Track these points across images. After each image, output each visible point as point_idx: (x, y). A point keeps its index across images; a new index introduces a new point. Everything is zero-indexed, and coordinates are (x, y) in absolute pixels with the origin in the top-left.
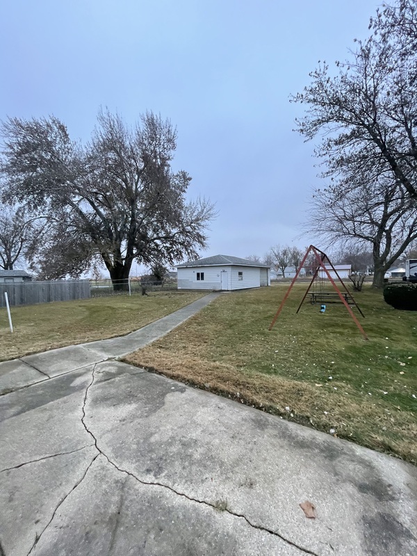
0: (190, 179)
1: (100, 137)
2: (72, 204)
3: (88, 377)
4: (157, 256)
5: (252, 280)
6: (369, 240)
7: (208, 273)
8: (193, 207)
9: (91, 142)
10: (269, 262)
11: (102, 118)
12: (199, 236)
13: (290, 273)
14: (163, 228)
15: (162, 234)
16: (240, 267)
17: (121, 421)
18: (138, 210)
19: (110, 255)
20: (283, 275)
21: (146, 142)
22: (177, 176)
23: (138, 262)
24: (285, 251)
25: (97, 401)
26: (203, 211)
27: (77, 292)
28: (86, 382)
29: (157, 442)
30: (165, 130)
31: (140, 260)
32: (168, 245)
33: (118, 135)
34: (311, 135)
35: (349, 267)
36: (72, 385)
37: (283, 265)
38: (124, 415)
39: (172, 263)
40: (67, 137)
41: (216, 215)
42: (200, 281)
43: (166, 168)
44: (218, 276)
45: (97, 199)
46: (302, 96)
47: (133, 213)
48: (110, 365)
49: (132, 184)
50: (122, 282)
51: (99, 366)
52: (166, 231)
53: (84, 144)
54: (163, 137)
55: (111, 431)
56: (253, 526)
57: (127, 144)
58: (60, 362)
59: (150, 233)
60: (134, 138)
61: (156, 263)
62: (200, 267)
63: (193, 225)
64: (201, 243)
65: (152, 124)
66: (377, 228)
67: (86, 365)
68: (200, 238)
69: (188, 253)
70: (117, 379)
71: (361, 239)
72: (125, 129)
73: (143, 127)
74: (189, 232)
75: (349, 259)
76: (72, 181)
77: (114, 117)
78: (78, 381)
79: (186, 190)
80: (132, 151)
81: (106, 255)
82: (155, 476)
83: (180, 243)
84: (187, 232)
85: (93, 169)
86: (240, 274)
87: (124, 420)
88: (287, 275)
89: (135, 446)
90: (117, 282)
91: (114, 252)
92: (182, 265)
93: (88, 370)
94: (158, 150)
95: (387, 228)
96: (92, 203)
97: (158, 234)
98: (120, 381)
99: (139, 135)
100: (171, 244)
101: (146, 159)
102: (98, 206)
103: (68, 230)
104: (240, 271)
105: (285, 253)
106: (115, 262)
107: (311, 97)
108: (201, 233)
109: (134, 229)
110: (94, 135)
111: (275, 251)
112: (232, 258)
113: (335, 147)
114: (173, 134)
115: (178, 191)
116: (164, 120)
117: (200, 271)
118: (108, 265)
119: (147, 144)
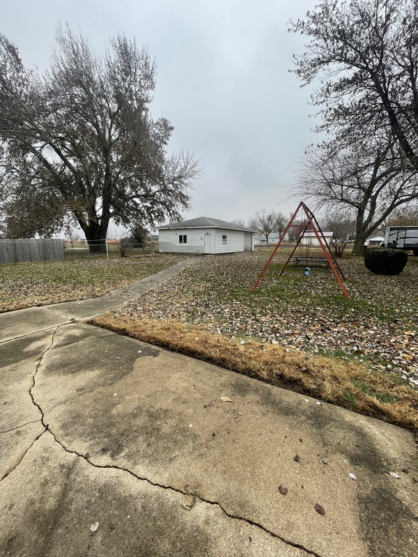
0: (172, 129)
1: (61, 65)
2: (33, 150)
3: (47, 341)
4: (136, 216)
5: (236, 244)
6: (354, 205)
7: (190, 236)
8: (175, 162)
9: (50, 71)
10: (254, 226)
11: (63, 41)
12: (181, 195)
13: (274, 238)
14: (143, 185)
15: (142, 192)
16: (225, 230)
17: (78, 390)
18: (113, 163)
19: (84, 213)
20: (267, 241)
21: (119, 77)
22: (157, 124)
23: (116, 223)
24: (270, 217)
25: (52, 369)
26: (186, 167)
27: (48, 253)
28: (43, 346)
29: (119, 415)
30: (142, 62)
31: (118, 221)
32: (148, 204)
33: (84, 65)
34: (308, 78)
35: (331, 234)
36: (25, 350)
37: (267, 230)
38: (83, 384)
39: (153, 225)
40: (19, 63)
41: (201, 173)
42: (183, 244)
43: (144, 113)
44: (202, 239)
45: (64, 146)
46: (303, 24)
47: (108, 166)
48: (74, 327)
49: (104, 130)
50: (98, 243)
51: (61, 329)
52: (146, 189)
53: (41, 72)
54: (140, 72)
55: (64, 402)
56: (230, 516)
57: (96, 77)
58: (15, 325)
59: (128, 190)
60: (105, 70)
61: (136, 224)
62: (183, 229)
63: (175, 182)
64: (184, 203)
65: (125, 53)
66: (363, 194)
67: (46, 328)
68: (183, 198)
69: (171, 215)
70: (81, 342)
71: (347, 204)
72: (92, 58)
73: (114, 56)
74: (171, 191)
75: (331, 227)
76: (31, 121)
77: (77, 38)
78: (33, 346)
79: (167, 141)
80: (102, 87)
81: (78, 213)
82: (112, 456)
83: (161, 202)
84: (169, 191)
85: (56, 107)
86: (224, 237)
87: (82, 389)
88: (270, 241)
89: (91, 421)
90: (94, 243)
91: (87, 210)
92: (164, 227)
93: (47, 334)
94: (133, 89)
95: (374, 194)
96: (58, 152)
97: (136, 192)
98: (84, 345)
99: (110, 66)
100: (151, 204)
101: (119, 98)
102: (67, 156)
103: (32, 183)
104: (224, 235)
105: (270, 218)
106: (90, 221)
107: (313, 27)
108: (184, 192)
109: (110, 184)
110: (53, 62)
111: (261, 216)
112: (216, 221)
113: (334, 94)
114: (151, 68)
115: (158, 142)
116: (139, 48)
117: (183, 233)
118: (83, 225)
119: (120, 80)
